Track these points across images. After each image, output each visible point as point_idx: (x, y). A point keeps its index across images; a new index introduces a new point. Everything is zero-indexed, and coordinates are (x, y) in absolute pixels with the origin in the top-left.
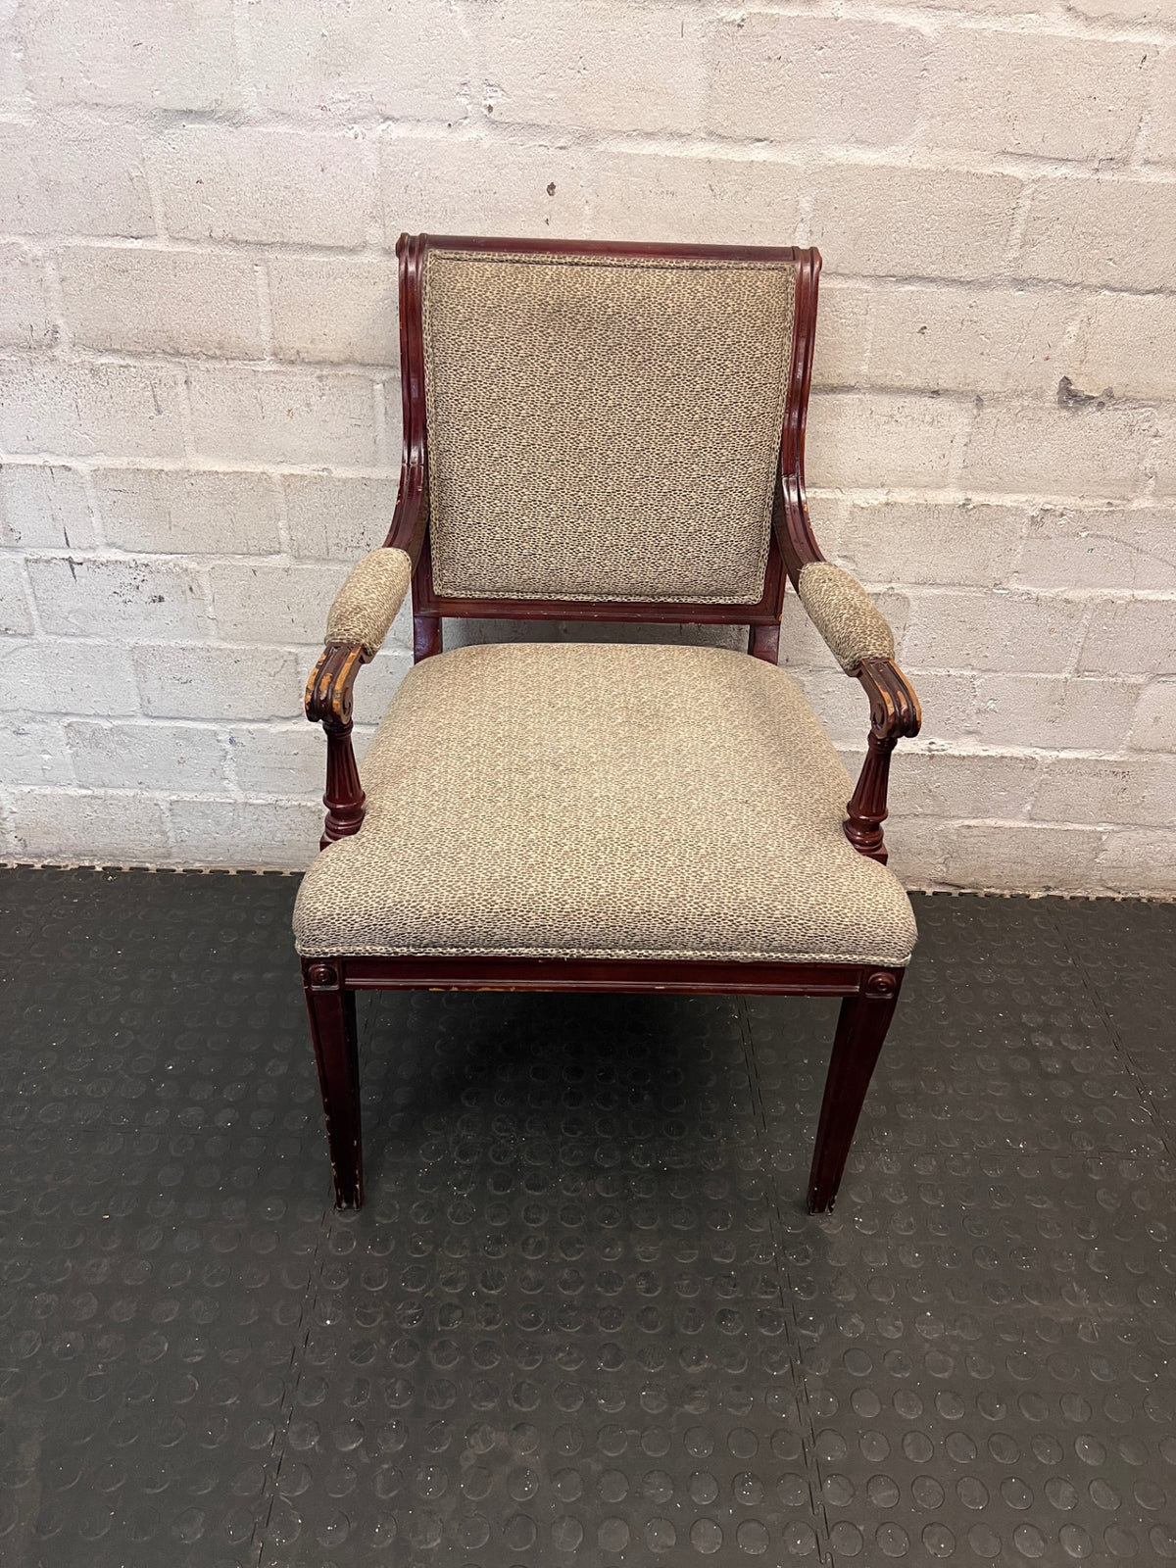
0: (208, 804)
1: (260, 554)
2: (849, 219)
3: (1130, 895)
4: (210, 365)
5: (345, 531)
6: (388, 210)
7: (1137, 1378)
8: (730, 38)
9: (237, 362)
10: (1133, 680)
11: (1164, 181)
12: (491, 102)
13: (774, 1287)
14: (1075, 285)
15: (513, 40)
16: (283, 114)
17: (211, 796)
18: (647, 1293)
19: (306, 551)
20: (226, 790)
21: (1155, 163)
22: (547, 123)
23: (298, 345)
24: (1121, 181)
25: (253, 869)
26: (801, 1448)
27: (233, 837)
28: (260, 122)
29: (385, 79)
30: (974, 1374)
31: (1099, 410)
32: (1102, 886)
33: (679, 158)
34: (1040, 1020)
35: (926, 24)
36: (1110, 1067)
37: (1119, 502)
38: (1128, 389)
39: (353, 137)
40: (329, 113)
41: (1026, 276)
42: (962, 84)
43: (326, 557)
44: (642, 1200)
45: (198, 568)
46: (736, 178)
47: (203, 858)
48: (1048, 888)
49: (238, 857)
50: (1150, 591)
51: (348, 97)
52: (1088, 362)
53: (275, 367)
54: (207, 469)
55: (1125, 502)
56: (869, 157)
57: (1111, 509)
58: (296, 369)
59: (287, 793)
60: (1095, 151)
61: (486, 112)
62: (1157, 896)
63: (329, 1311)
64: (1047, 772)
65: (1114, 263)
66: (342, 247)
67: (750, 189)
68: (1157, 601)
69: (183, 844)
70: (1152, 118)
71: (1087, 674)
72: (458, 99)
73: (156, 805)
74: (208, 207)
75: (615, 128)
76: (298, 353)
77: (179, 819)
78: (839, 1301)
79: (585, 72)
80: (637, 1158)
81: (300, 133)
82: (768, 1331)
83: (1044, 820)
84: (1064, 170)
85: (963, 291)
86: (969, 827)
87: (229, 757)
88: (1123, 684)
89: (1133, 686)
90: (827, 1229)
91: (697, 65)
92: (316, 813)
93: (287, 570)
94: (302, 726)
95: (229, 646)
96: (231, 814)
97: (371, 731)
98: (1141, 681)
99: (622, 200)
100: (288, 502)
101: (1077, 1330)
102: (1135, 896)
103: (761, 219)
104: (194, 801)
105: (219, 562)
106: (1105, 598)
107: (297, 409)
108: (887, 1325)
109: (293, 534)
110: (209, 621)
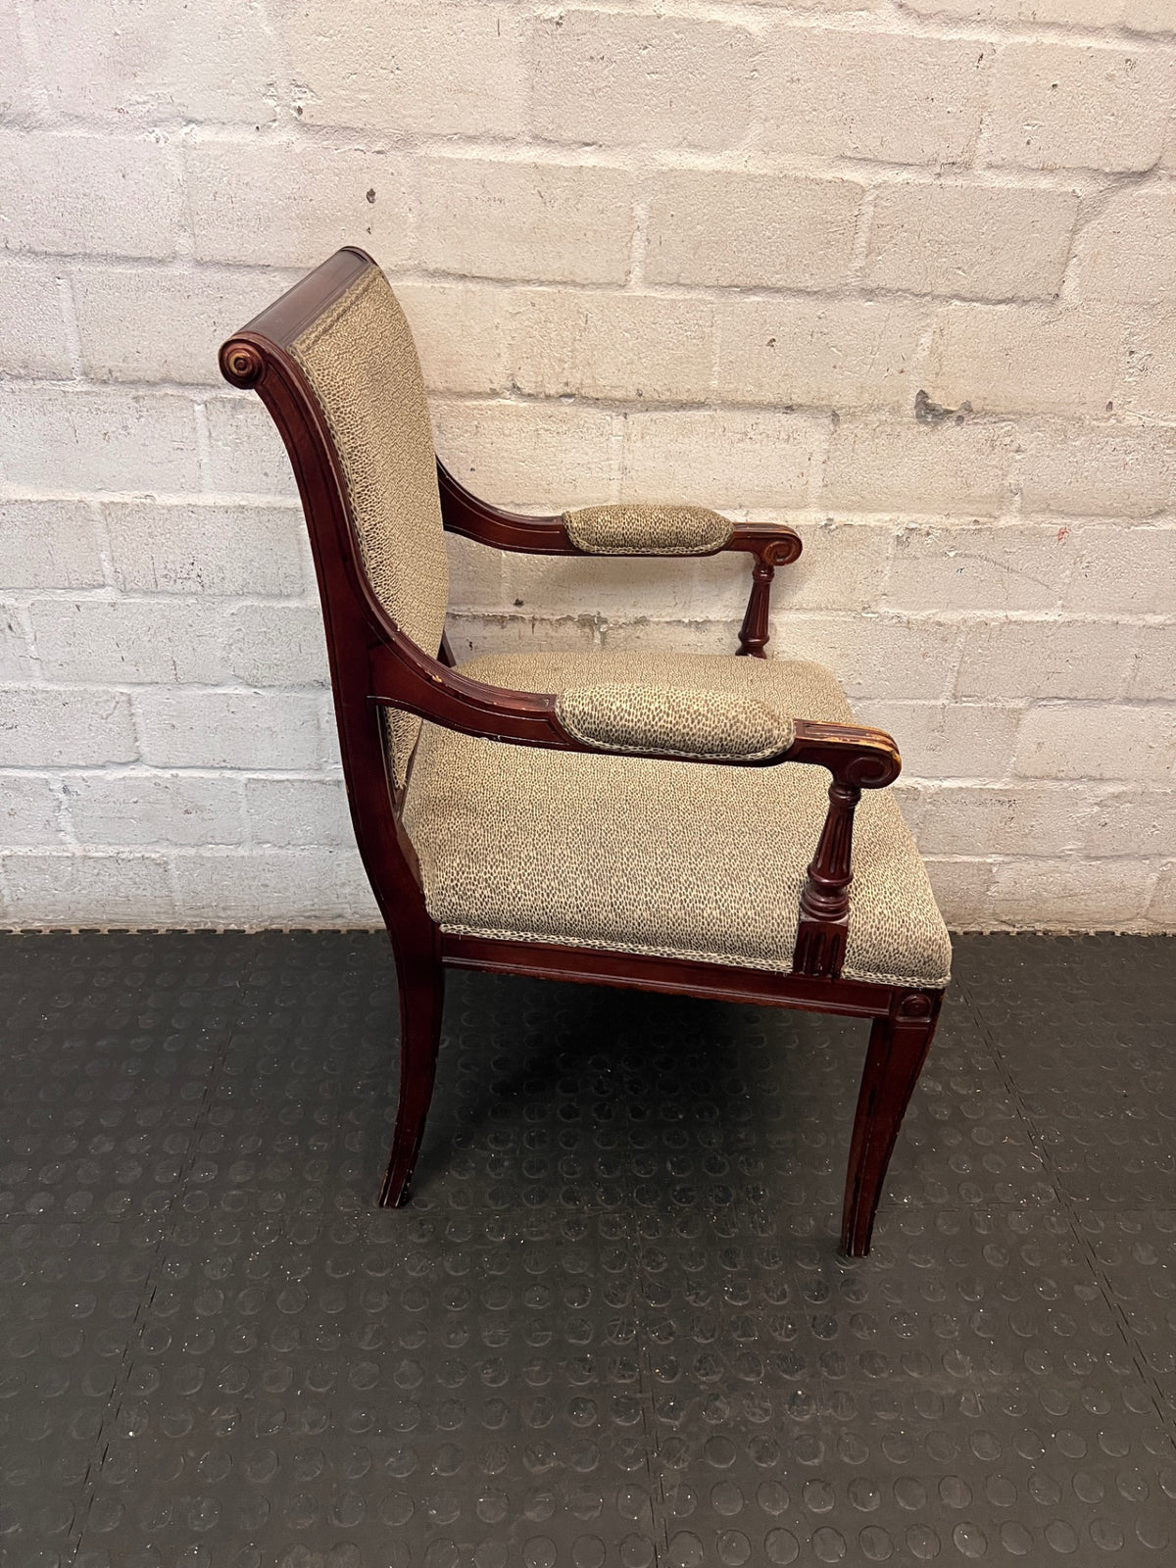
0: (44, 858)
1: (83, 588)
2: (687, 226)
3: (1025, 928)
4: (16, 385)
5: (173, 562)
6: (198, 218)
7: (1023, 1455)
8: (550, 37)
9: (44, 382)
10: (1012, 704)
11: (1009, 186)
12: (300, 104)
13: (633, 1369)
14: (925, 295)
15: (320, 39)
16: (77, 117)
17: (46, 850)
18: (491, 1382)
19: (133, 584)
20: (62, 843)
21: (997, 167)
22: (361, 126)
23: (110, 364)
24: (964, 187)
25: (97, 927)
26: (653, 1556)
27: (74, 893)
28: (54, 126)
29: (185, 79)
30: (846, 1460)
31: (958, 425)
32: (996, 920)
33: (503, 163)
35: (754, 22)
36: (1003, 1112)
37: (985, 520)
38: (988, 402)
39: (154, 140)
40: (127, 116)
41: (874, 285)
42: (794, 86)
43: (154, 590)
44: (495, 1278)
45: (16, 604)
46: (566, 184)
47: (42, 917)
49: (80, 915)
50: (1024, 612)
51: (146, 98)
52: (943, 374)
53: (86, 388)
54: (18, 498)
55: (992, 520)
56: (704, 162)
57: (979, 527)
58: (108, 389)
59: (128, 844)
60: (935, 155)
61: (295, 114)
62: (1052, 929)
63: (133, 1420)
64: (930, 803)
65: (964, 272)
66: (151, 258)
67: (581, 196)
68: (1031, 623)
69: (20, 902)
70: (993, 120)
71: (965, 699)
72: (265, 100)
74: (2, 216)
75: (435, 131)
76: (110, 372)
77: (13, 876)
78: (703, 1382)
79: (397, 72)
80: (491, 1230)
81: (97, 136)
82: (622, 1421)
83: (930, 853)
84: (905, 175)
85: (810, 302)
87: (63, 807)
88: (1003, 709)
89: (1014, 711)
90: (695, 1302)
91: (517, 65)
92: (163, 865)
93: (113, 605)
94: (141, 772)
95: (56, 688)
96: (70, 869)
97: (215, 774)
98: (1021, 705)
99: (447, 207)
100: (109, 531)
101: (959, 1404)
102: (1030, 929)
103: (595, 228)
104: (29, 856)
105: (39, 598)
106: (978, 620)
107: (113, 432)
108: (755, 1407)
109: (117, 565)
110: (32, 661)
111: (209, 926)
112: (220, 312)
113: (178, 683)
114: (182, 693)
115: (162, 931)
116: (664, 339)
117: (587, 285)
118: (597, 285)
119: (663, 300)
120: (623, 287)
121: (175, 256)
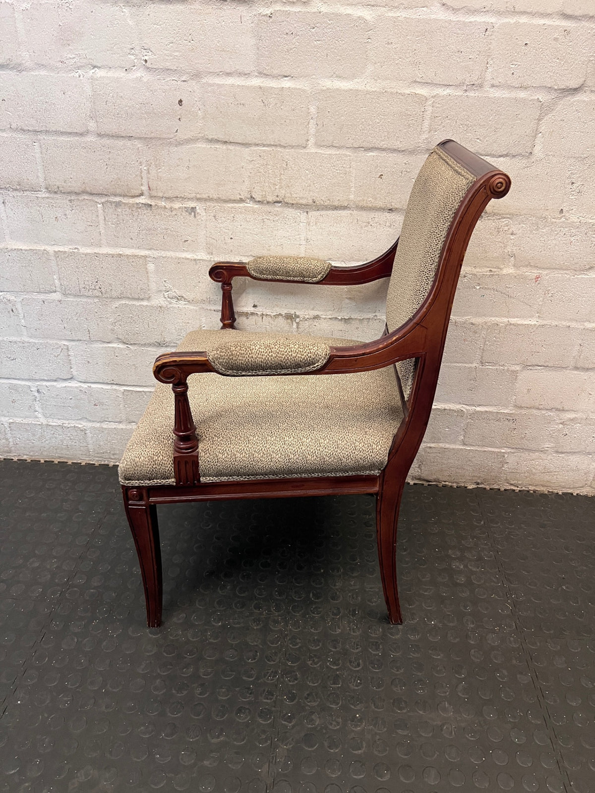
0: (28, 424)
1: (46, 293)
2: (336, 117)
3: (524, 488)
4: (15, 193)
5: (88, 281)
6: (98, 113)
7: (472, 760)
8: (266, 23)
9: (28, 192)
10: (513, 368)
11: (503, 96)
12: (146, 58)
13: (273, 695)
15: (155, 26)
16: (42, 65)
17: (29, 421)
18: (199, 695)
19: (69, 291)
20: (37, 417)
21: (497, 86)
22: (175, 68)
23: (58, 184)
24: (479, 96)
25: (53, 460)
26: (265, 790)
27: (42, 442)
28: (32, 69)
29: (92, 47)
30: (376, 753)
32: (508, 483)
33: (244, 86)
34: (459, 554)
35: (367, 14)
36: (494, 582)
37: (495, 270)
38: (495, 208)
39: (78, 76)
40: (65, 65)
42: (389, 46)
43: (79, 294)
44: (211, 643)
45: (15, 299)
46: (275, 96)
47: (28, 454)
48: (478, 484)
49: (45, 453)
50: (518, 319)
51: (74, 56)
53: (47, 195)
54: (16, 248)
55: (499, 270)
56: (344, 85)
57: (492, 273)
58: (57, 196)
59: (68, 420)
60: (464, 80)
61: (144, 63)
62: (538, 489)
63: (21, 696)
64: (470, 418)
65: (480, 140)
66: (77, 133)
67: (283, 102)
68: (522, 325)
69: (17, 445)
70: (494, 62)
71: (487, 364)
72: (129, 56)
73: (2, 424)
74: (9, 113)
75: (211, 71)
76: (58, 187)
77: (14, 432)
78: (308, 705)
79: (192, 42)
80: (215, 620)
81: (51, 74)
82: (263, 721)
83: (471, 445)
84: (448, 91)
85: (400, 156)
86: (431, 447)
87: (37, 400)
88: (508, 370)
89: (513, 371)
90: (311, 664)
91: (251, 38)
92: (84, 431)
93: (60, 301)
94: (73, 384)
95: (34, 341)
96: (40, 430)
97: (109, 387)
98: (518, 368)
99: (217, 108)
100: (58, 265)
101: (442, 730)
102: (527, 489)
103: (291, 118)
104: (21, 423)
105: (25, 296)
106: (493, 322)
107: (60, 217)
108: (333, 721)
109: (62, 282)
110: (22, 327)
111: (106, 463)
112: (109, 159)
113: (91, 341)
114: (93, 346)
115: (83, 464)
116: (326, 174)
117: (287, 146)
118: (293, 147)
119: (325, 154)
120: (305, 148)
121: (88, 132)
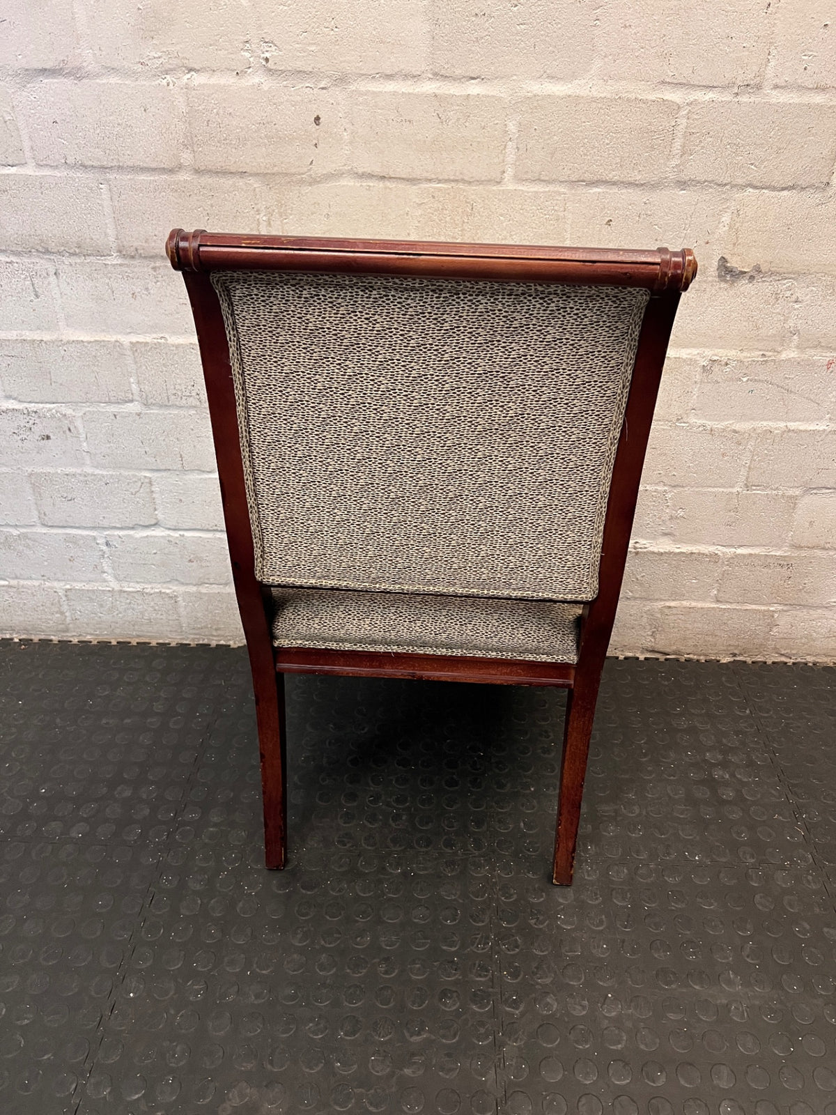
0: (93, 591)
1: (119, 403)
2: (547, 137)
3: (799, 660)
4: (72, 260)
5: (180, 384)
6: (196, 139)
7: (777, 1052)
9: (92, 258)
10: (791, 492)
11: (791, 102)
12: (267, 55)
13: (487, 971)
14: (726, 185)
15: (281, 7)
16: (113, 69)
17: (94, 586)
18: (384, 973)
19: (152, 400)
20: (105, 581)
21: (782, 87)
22: (310, 70)
23: (135, 244)
24: (757, 102)
25: (128, 640)
26: (495, 1107)
27: (113, 616)
28: (98, 76)
29: (187, 40)
30: (642, 1046)
31: (750, 282)
32: (777, 653)
33: (412, 93)
34: (720, 757)
36: (775, 796)
37: (771, 353)
38: (773, 265)
39: (166, 84)
40: (147, 67)
41: (688, 178)
42: (627, 31)
43: (167, 403)
44: (390, 899)
45: (74, 414)
46: (457, 108)
47: (92, 632)
48: (735, 655)
49: (118, 631)
50: (800, 423)
51: (160, 54)
52: (739, 244)
53: (120, 261)
54: (75, 339)
55: (776, 354)
56: (558, 89)
57: (765, 359)
58: (135, 262)
59: (150, 583)
60: (734, 80)
61: (264, 63)
62: (820, 661)
63: (133, 985)
64: (727, 565)
65: (756, 166)
66: (164, 169)
67: (469, 116)
68: (806, 431)
69: (78, 621)
70: (779, 52)
71: (754, 488)
72: (243, 53)
73: (55, 592)
74: (63, 140)
75: (362, 72)
76: (137, 250)
77: (73, 603)
78: (538, 984)
79: (336, 30)
80: (391, 865)
81: (126, 82)
82: (478, 1008)
83: (728, 602)
84: (711, 95)
85: (638, 191)
86: (670, 607)
87: (106, 556)
88: (783, 496)
89: (791, 497)
90: (535, 924)
91: (422, 22)
92: (174, 598)
93: (139, 415)
94: (158, 532)
95: (100, 472)
96: (111, 599)
97: (210, 535)
98: (797, 493)
99: (371, 128)
100: (136, 363)
101: (729, 1011)
102: (803, 661)
103: (479, 140)
104: (83, 590)
105: (88, 409)
106: (765, 429)
107: (139, 292)
108: (575, 1004)
109: (142, 387)
110: (85, 454)
111: (206, 642)
112: (212, 206)
113: (184, 471)
114: (186, 477)
115: (173, 644)
116: (529, 221)
117: (473, 182)
118: (480, 182)
119: (528, 193)
120: (499, 183)
121: (180, 167)
